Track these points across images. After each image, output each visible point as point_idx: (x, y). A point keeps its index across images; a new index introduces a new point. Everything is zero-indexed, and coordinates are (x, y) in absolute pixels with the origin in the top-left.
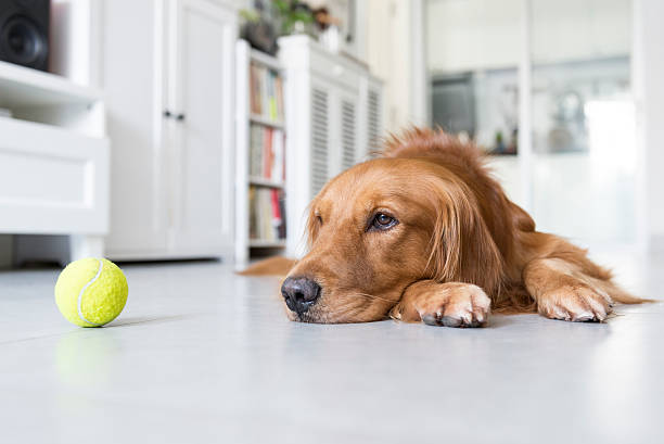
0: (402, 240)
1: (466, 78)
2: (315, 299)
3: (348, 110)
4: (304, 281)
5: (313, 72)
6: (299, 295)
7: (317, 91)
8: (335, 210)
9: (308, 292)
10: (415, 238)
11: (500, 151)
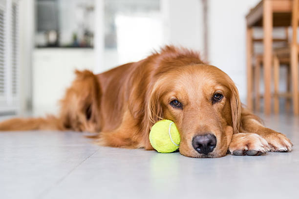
11: (76, 45)
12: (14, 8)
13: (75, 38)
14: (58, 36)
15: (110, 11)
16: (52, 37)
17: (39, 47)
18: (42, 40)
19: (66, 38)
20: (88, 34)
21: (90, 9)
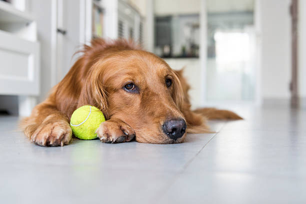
5: (120, 12)
11: (184, 55)
13: (184, 50)
15: (212, 28)
16: (167, 50)
19: (177, 50)
20: (194, 47)
21: (196, 27)
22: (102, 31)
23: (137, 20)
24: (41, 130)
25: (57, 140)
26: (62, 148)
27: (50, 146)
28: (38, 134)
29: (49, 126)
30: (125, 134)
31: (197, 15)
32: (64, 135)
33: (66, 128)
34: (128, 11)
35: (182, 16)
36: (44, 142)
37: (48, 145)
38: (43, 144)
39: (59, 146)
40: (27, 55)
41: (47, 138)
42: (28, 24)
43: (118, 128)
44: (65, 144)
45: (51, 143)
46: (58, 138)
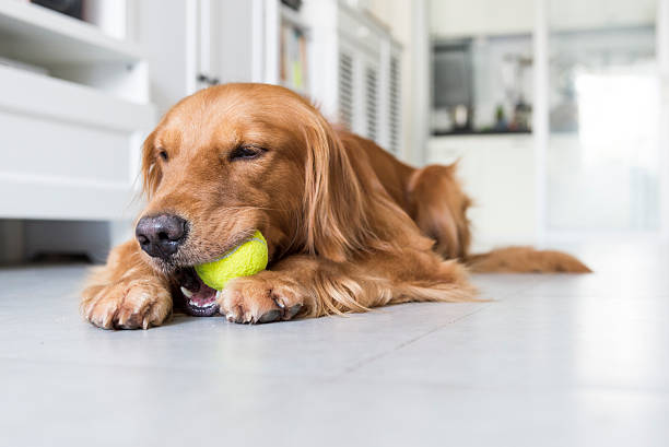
0: (270, 169)
1: (464, 45)
2: (182, 236)
3: (371, 78)
4: (164, 218)
5: (342, 34)
6: (163, 235)
7: (344, 56)
8: (185, 140)
9: (174, 230)
10: (283, 167)
11: (501, 128)
12: (394, 64)
13: (500, 115)
14: (471, 112)
15: (562, 66)
16: (461, 116)
17: (438, 134)
18: (444, 121)
19: (485, 117)
20: (523, 107)
21: (526, 63)
22: (305, 78)
23: (385, 51)
24: (104, 295)
25: (134, 316)
26: (145, 333)
27: (120, 328)
28: (96, 305)
29: (121, 287)
30: (278, 305)
31: (527, 36)
32: (150, 307)
33: (157, 291)
34: (362, 32)
35: (493, 39)
36: (105, 320)
37: (115, 325)
38: (104, 325)
39: (140, 328)
40: (126, 133)
41: (113, 311)
42: (130, 68)
43: (263, 292)
44: (152, 325)
45: (121, 323)
46: (136, 311)
